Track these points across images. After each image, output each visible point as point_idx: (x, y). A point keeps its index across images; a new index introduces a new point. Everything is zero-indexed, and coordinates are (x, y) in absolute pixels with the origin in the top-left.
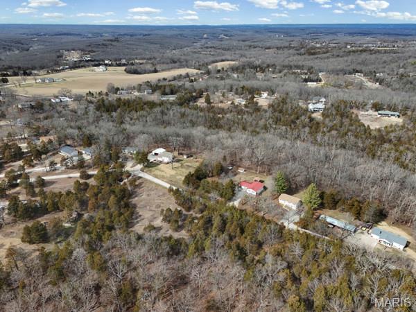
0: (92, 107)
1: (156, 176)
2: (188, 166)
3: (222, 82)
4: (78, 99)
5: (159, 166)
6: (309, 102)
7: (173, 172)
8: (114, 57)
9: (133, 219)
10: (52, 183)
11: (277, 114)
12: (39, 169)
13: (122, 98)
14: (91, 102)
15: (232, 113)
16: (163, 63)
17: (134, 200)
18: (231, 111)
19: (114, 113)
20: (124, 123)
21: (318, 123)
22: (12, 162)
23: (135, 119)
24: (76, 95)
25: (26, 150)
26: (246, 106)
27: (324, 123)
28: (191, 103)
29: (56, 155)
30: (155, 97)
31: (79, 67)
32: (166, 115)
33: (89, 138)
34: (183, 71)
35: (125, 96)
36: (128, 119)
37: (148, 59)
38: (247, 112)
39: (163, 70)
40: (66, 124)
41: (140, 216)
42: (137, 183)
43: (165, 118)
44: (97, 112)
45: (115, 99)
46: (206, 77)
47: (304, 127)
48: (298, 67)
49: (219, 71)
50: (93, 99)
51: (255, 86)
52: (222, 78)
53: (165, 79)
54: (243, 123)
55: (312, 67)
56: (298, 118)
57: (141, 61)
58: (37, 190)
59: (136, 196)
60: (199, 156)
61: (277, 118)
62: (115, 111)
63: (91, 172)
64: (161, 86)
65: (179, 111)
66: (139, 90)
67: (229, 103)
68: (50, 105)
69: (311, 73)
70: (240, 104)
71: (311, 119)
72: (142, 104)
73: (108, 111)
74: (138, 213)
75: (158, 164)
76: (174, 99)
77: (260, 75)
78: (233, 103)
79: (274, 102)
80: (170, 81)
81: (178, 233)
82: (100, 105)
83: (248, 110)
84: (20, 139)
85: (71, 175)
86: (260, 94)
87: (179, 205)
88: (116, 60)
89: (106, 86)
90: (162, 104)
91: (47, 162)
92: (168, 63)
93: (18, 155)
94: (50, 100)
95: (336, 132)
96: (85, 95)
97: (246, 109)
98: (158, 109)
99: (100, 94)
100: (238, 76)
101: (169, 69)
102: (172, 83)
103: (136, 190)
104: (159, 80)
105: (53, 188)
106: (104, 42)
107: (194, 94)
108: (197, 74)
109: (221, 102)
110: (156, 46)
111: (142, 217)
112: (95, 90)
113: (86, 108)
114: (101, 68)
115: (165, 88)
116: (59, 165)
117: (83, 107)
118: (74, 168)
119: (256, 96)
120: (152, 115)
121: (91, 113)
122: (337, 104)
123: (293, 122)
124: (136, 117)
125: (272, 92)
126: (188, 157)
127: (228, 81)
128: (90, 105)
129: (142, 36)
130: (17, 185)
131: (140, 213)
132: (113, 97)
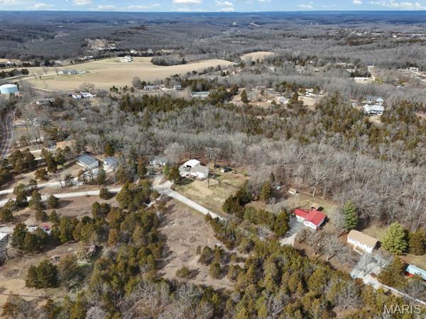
0: (116, 106)
1: (189, 197)
2: (227, 184)
3: (259, 76)
4: (101, 95)
5: (193, 184)
6: (364, 102)
7: (209, 192)
8: (140, 46)
9: (162, 257)
10: (67, 202)
11: (326, 117)
12: (53, 184)
13: (149, 94)
14: (115, 99)
15: (273, 115)
16: (192, 53)
17: (164, 230)
18: (272, 113)
19: (140, 113)
20: (151, 125)
21: (378, 130)
22: (24, 172)
23: (164, 121)
24: (99, 90)
25: (40, 158)
26: (289, 106)
27: (385, 130)
28: (226, 102)
29: (74, 166)
30: (185, 94)
31: (103, 57)
32: (198, 115)
33: (111, 145)
34: (214, 63)
35: (152, 92)
36: (155, 120)
37: (175, 49)
38: (291, 113)
39: (192, 61)
40: (86, 126)
41: (171, 252)
42: (167, 206)
43: (198, 119)
44: (121, 112)
45: (142, 96)
46: (239, 70)
47: (361, 134)
48: (343, 60)
49: (253, 63)
50: (117, 95)
51: (298, 82)
52: (258, 72)
53: (195, 73)
54: (287, 127)
55: (359, 60)
56: (352, 123)
57: (168, 51)
58: (49, 212)
59: (166, 224)
60: (239, 170)
61: (327, 122)
62: (142, 110)
63: (112, 189)
64: (191, 81)
65: (213, 110)
66: (168, 85)
67: (270, 101)
68: (71, 103)
69: (358, 67)
70: (282, 103)
71: (369, 124)
72: (171, 103)
73: (133, 110)
74: (168, 248)
75: (192, 181)
76: (206, 96)
77: (299, 69)
78: (274, 103)
79: (322, 102)
80: (200, 74)
81: (219, 281)
82: (125, 103)
83: (292, 110)
84: (34, 143)
85: (90, 193)
86: (304, 92)
87: (219, 239)
88: (142, 50)
89: (132, 80)
90: (193, 102)
91: (63, 174)
92: (196, 54)
93: (31, 164)
94: (71, 96)
95: (402, 142)
96: (108, 90)
97: (289, 110)
98: (188, 109)
99: (125, 89)
100: (275, 70)
101: (198, 60)
102: (203, 76)
103: (166, 215)
104: (189, 74)
105: (68, 210)
106: (130, 30)
107: (229, 90)
108: (229, 66)
109: (260, 100)
110: (183, 34)
111: (174, 255)
112: (119, 85)
113: (110, 106)
114: (127, 59)
115: (196, 84)
116: (76, 179)
117: (106, 104)
118: (93, 183)
119: (299, 94)
120: (183, 116)
121: (115, 112)
122: (399, 107)
123: (348, 127)
124: (164, 118)
125: (317, 89)
126: (225, 171)
127: (265, 76)
128: (115, 102)
129: (168, 24)
130: (26, 205)
131: (171, 249)
132: (139, 94)
